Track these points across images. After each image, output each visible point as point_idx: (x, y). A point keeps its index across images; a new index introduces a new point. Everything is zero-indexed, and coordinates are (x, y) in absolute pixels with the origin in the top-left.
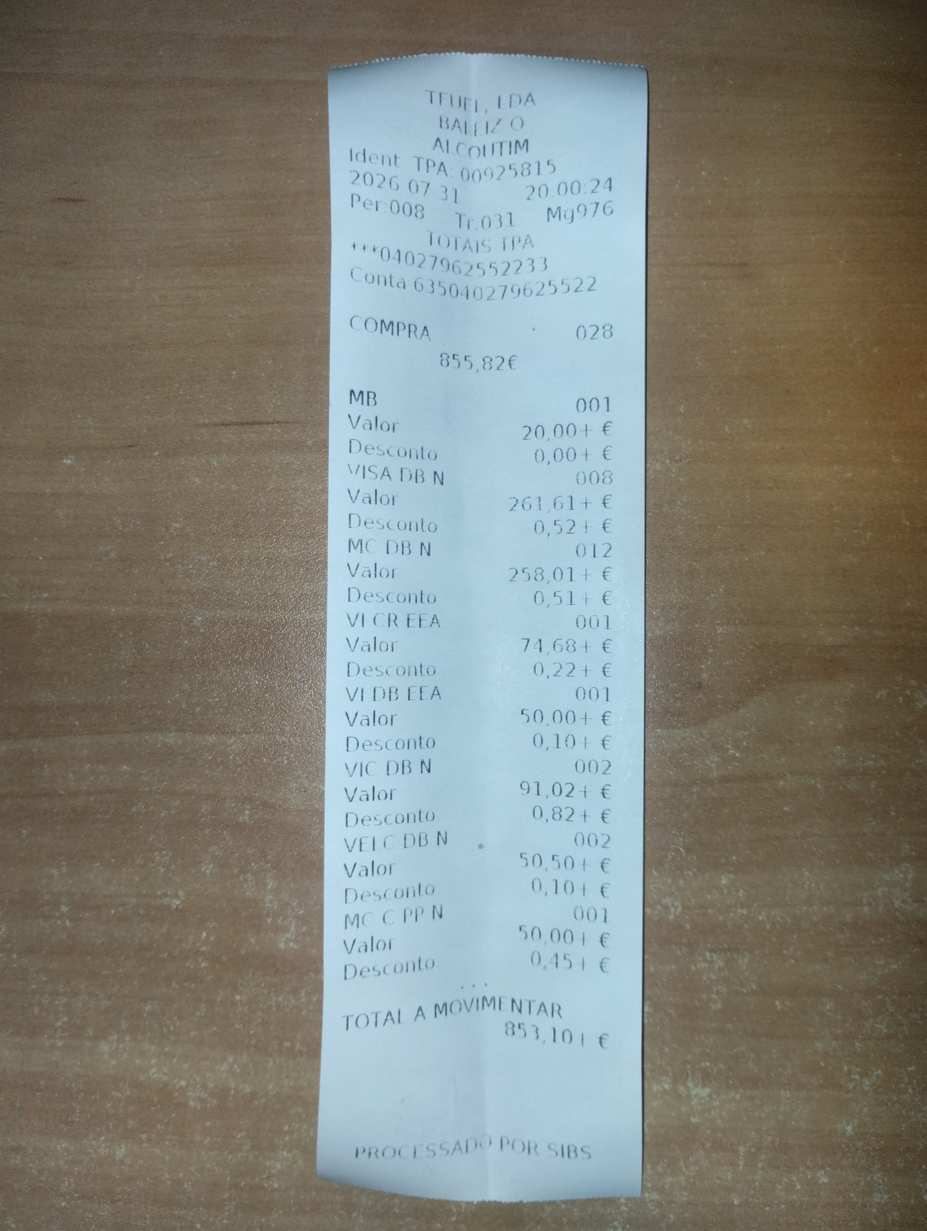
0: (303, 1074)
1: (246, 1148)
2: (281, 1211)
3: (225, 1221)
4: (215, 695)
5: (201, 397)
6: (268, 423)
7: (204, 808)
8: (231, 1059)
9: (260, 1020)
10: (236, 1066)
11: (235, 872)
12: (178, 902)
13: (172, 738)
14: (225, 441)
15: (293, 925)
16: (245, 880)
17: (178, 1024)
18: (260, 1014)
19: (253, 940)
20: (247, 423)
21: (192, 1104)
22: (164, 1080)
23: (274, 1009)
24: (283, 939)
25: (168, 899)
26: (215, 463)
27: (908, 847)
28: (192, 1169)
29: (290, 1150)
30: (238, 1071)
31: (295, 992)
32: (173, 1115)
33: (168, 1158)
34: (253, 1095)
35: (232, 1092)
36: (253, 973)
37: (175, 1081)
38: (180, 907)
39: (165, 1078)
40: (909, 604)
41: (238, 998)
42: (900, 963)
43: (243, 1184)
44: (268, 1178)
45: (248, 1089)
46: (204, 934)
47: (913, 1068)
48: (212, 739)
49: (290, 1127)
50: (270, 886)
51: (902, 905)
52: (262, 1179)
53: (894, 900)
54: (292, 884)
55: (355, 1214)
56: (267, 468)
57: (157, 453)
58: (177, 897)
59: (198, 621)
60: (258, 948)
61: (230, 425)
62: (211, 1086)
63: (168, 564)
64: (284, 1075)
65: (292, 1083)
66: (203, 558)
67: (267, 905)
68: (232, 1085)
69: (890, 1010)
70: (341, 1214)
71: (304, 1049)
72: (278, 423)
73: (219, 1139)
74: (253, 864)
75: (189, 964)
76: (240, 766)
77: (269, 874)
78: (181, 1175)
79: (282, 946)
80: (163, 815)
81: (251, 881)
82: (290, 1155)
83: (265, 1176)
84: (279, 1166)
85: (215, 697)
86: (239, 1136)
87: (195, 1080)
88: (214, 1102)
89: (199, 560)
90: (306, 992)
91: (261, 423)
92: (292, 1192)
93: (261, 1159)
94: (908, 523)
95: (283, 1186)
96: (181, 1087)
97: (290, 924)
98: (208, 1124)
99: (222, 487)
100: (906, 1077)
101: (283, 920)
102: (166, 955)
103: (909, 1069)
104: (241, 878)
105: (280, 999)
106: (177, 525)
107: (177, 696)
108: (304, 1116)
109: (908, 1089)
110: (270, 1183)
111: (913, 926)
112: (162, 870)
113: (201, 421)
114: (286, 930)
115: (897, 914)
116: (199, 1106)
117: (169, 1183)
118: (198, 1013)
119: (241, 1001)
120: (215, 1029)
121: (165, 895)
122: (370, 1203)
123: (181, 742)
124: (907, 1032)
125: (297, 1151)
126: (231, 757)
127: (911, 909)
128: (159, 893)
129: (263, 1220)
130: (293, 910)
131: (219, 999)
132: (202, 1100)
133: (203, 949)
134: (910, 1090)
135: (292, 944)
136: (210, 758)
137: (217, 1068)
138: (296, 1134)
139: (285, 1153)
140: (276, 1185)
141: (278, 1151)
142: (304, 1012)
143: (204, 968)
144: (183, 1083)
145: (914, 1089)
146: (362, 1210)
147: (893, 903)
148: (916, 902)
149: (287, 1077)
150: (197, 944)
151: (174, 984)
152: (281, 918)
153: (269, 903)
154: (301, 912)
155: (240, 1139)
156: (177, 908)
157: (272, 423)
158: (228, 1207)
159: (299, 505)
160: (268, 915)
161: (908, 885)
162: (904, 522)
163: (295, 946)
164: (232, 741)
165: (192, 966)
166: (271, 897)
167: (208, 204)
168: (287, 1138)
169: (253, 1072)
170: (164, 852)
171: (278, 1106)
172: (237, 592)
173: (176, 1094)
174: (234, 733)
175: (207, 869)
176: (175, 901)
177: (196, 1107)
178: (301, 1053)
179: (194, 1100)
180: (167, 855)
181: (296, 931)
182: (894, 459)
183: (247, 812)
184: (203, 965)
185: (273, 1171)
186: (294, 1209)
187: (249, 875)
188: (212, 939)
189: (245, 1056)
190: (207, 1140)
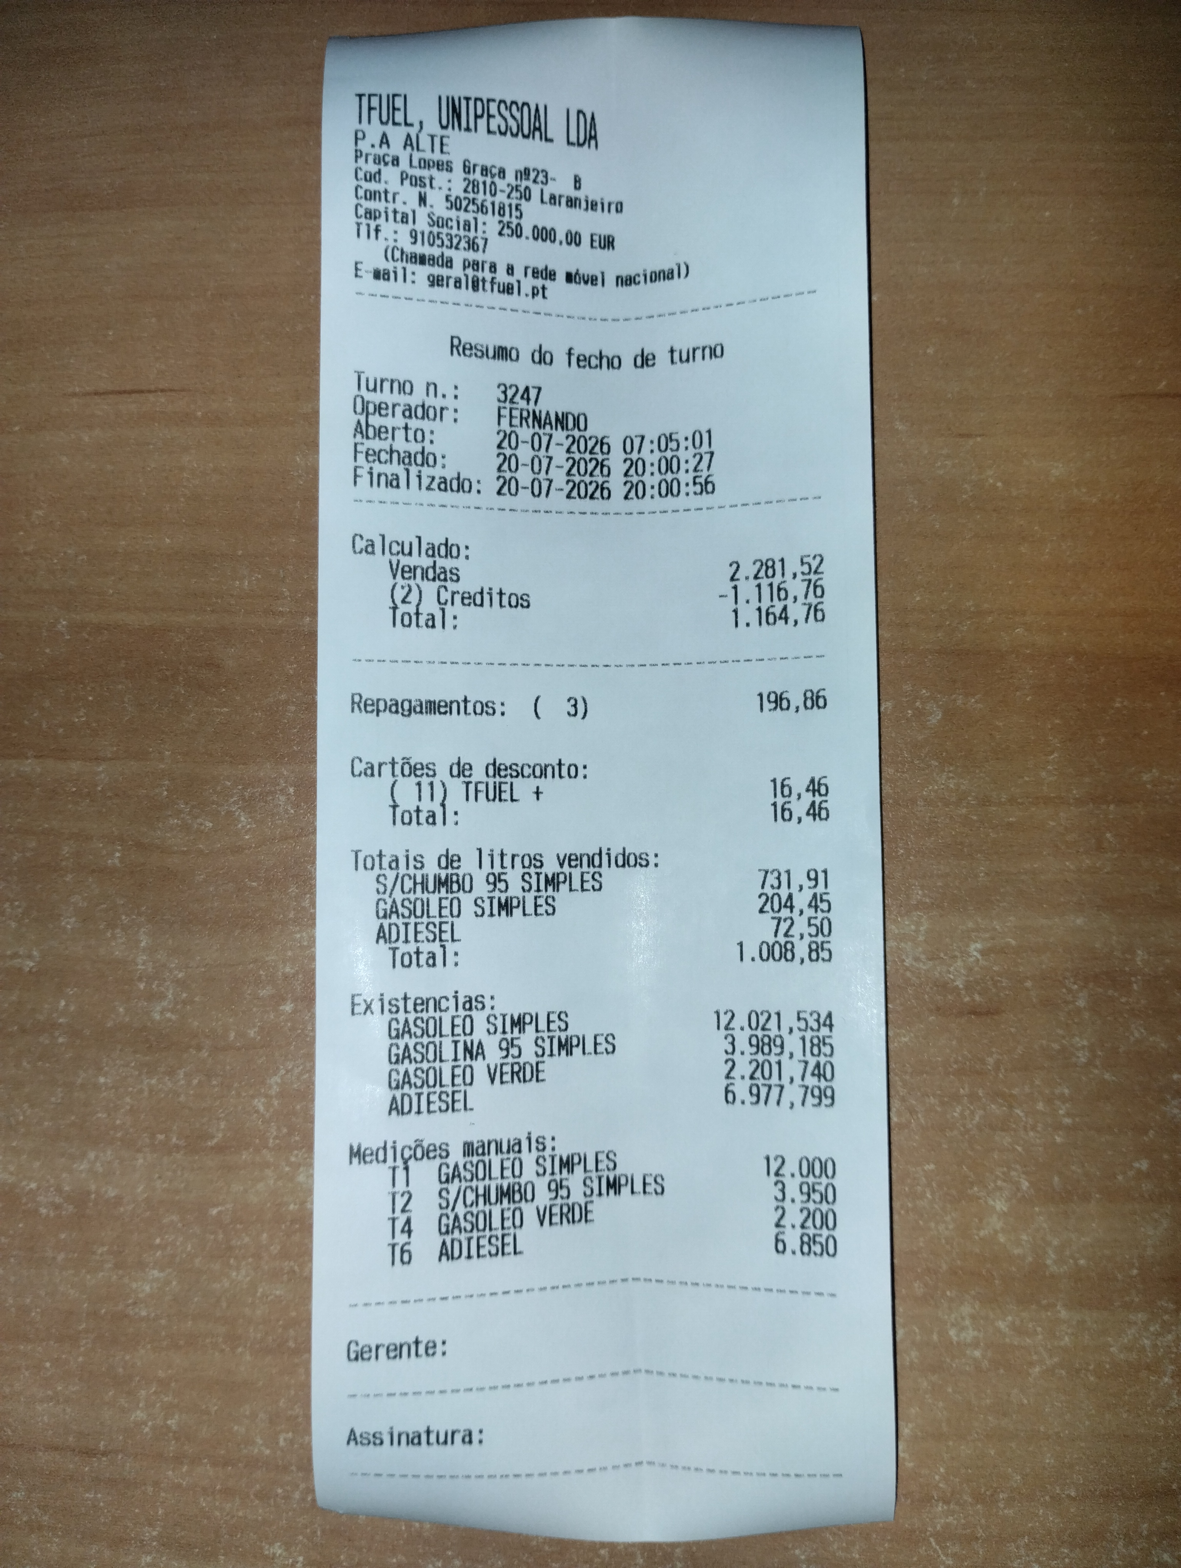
0: (179, 1173)
1: (109, 1265)
2: (149, 1346)
3: (80, 1359)
4: (81, 714)
5: (72, 361)
6: (150, 391)
7: (66, 849)
8: (92, 1155)
9: (128, 1107)
10: (98, 1164)
11: (102, 927)
12: (32, 964)
13: (29, 766)
14: (99, 413)
15: (171, 992)
16: (114, 937)
17: (29, 1112)
18: (128, 1099)
19: (121, 1010)
20: (125, 392)
21: (43, 1211)
22: (10, 1181)
23: (146, 1094)
24: (158, 1008)
25: (19, 960)
26: (86, 439)
27: (920, 892)
28: (42, 1293)
29: (162, 1270)
30: (101, 1170)
31: (171, 1073)
32: (21, 1225)
33: (12, 1279)
34: (118, 1201)
35: (93, 1196)
36: (121, 1050)
37: (24, 1183)
38: (34, 970)
39: (12, 1180)
40: (918, 599)
41: (102, 1080)
42: (912, 1035)
43: (103, 1311)
44: (135, 1303)
45: (112, 1193)
46: (63, 1003)
47: (932, 1167)
48: (75, 766)
49: (162, 1239)
50: (143, 944)
51: (914, 963)
52: (128, 1306)
53: (904, 957)
54: (170, 941)
55: (240, 1350)
56: (149, 444)
57: (17, 428)
58: (30, 957)
59: (63, 626)
60: (127, 1020)
61: (103, 393)
62: (67, 1188)
63: (27, 558)
64: (157, 1175)
65: (165, 1185)
66: (69, 551)
67: (139, 967)
68: (93, 1187)
69: (901, 1094)
70: (222, 1351)
71: (182, 1143)
72: (162, 391)
73: (76, 1255)
74: (124, 917)
75: (45, 1040)
76: (110, 798)
77: (143, 930)
78: (28, 1301)
79: (157, 1017)
80: (15, 858)
81: (121, 938)
82: (162, 1274)
83: (130, 1301)
84: (147, 1288)
85: (82, 717)
86: (100, 1251)
87: (48, 1181)
88: (71, 1208)
89: (65, 553)
90: (185, 1072)
91: (141, 392)
92: (163, 1322)
93: (126, 1280)
94: (916, 502)
95: (153, 1315)
96: (31, 1190)
97: (167, 989)
98: (63, 1236)
99: (94, 466)
100: (924, 1179)
101: (158, 986)
102: (16, 1028)
103: (927, 1167)
104: (109, 935)
105: (154, 1081)
106: (40, 513)
107: (35, 715)
108: (180, 1225)
109: (925, 1192)
110: (137, 1310)
111: (928, 989)
112: (13, 925)
113: (70, 390)
114: (162, 996)
115: (908, 974)
116: (52, 1214)
117: (13, 1309)
118: (53, 1099)
119: (105, 1084)
120: (73, 1118)
121: (15, 955)
122: (259, 1335)
123: (39, 770)
124: (922, 1121)
125: (170, 1270)
126: (99, 788)
127: (924, 968)
128: (9, 953)
129: (127, 1357)
130: (171, 971)
131: (79, 1081)
132: (57, 1207)
133: (61, 1020)
134: (928, 1195)
135: (168, 1015)
136: (74, 789)
137: (75, 1166)
138: (169, 1248)
139: (156, 1273)
140: (144, 1313)
141: (147, 1270)
142: (182, 1098)
143: (62, 1044)
144: (33, 1186)
145: (933, 1193)
146: (248, 1345)
147: (904, 961)
148: (930, 960)
149: (160, 1178)
150: (55, 1015)
151: (25, 1064)
152: (156, 982)
153: (143, 964)
154: (180, 976)
155: (102, 1255)
156: (30, 971)
157: (155, 391)
158: (84, 1341)
159: (185, 487)
160: (140, 979)
161: (921, 938)
162: (910, 500)
163: (174, 1017)
164: (101, 769)
165: (47, 1042)
166: (145, 958)
167: (85, 141)
168: (159, 1253)
169: (118, 1172)
170: (17, 903)
171: (148, 1213)
172: (111, 591)
173: (24, 1200)
174: (104, 759)
175: (68, 923)
176: (28, 963)
177: (48, 1215)
178: (178, 1148)
179: (45, 1208)
180: (19, 907)
181: (175, 999)
182: (899, 426)
183: (118, 854)
184: (61, 1040)
185: (141, 1295)
186: (165, 1343)
187: (118, 930)
188: (72, 1008)
189: (109, 1153)
190: (61, 1257)
